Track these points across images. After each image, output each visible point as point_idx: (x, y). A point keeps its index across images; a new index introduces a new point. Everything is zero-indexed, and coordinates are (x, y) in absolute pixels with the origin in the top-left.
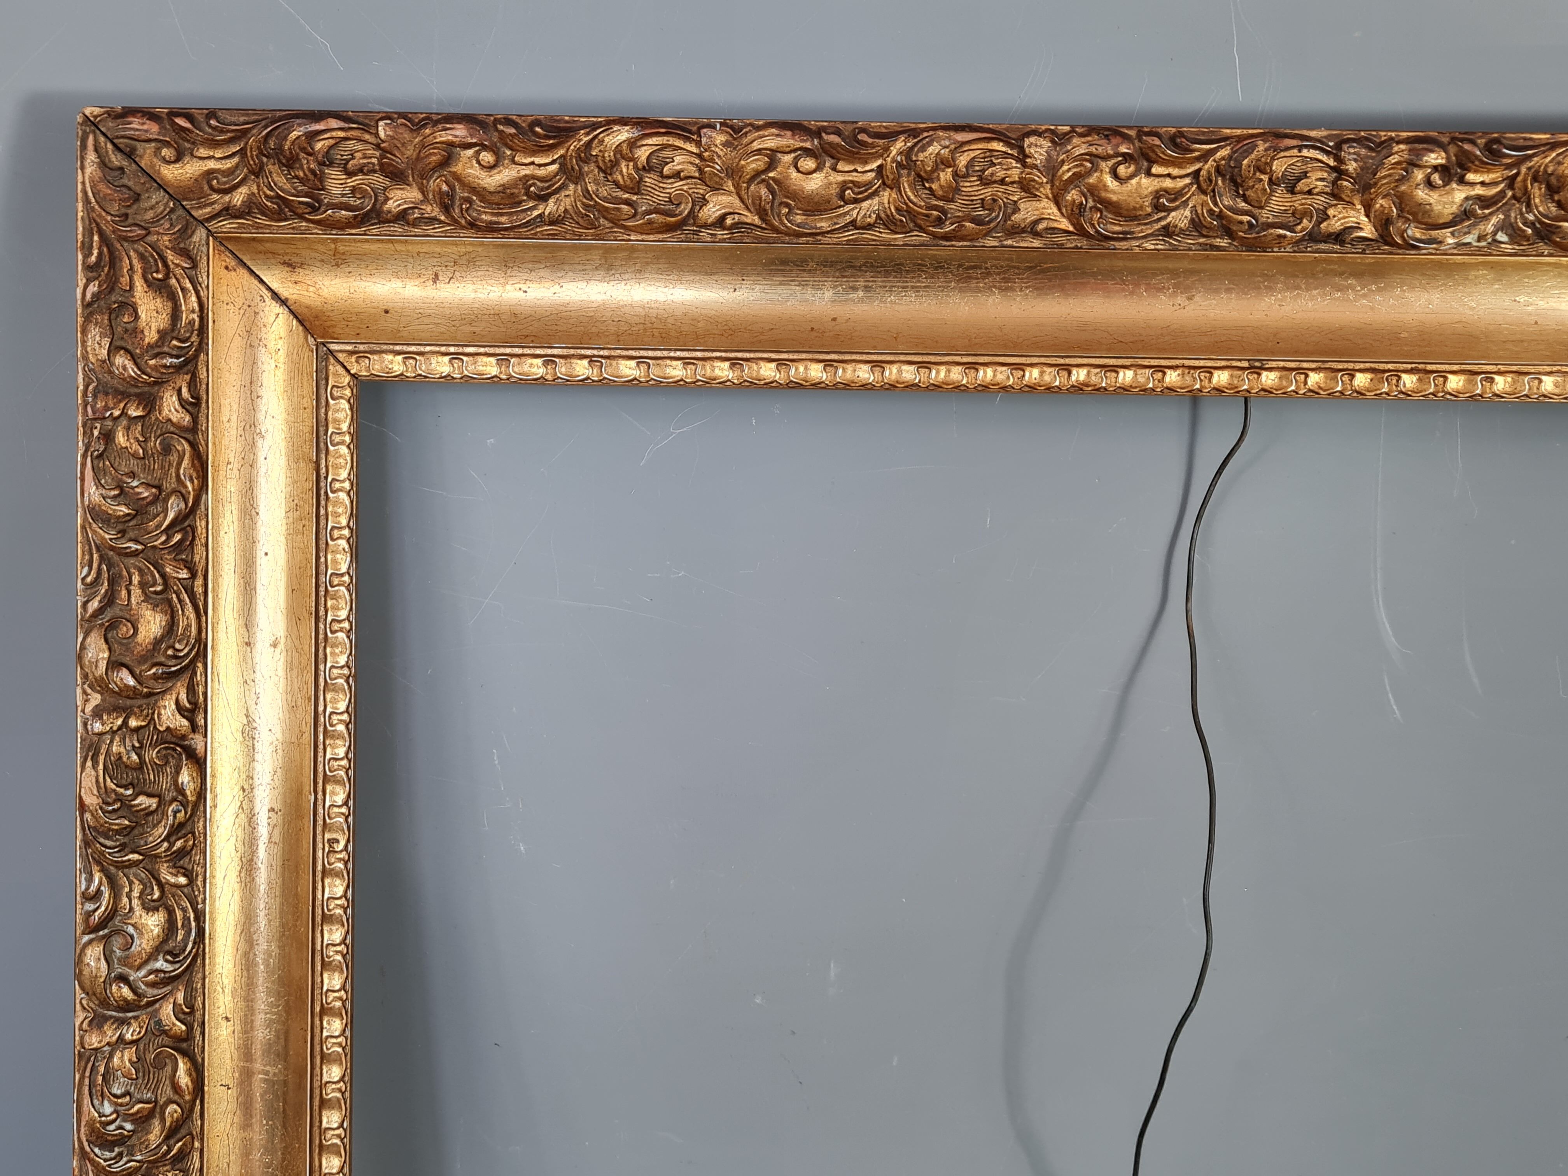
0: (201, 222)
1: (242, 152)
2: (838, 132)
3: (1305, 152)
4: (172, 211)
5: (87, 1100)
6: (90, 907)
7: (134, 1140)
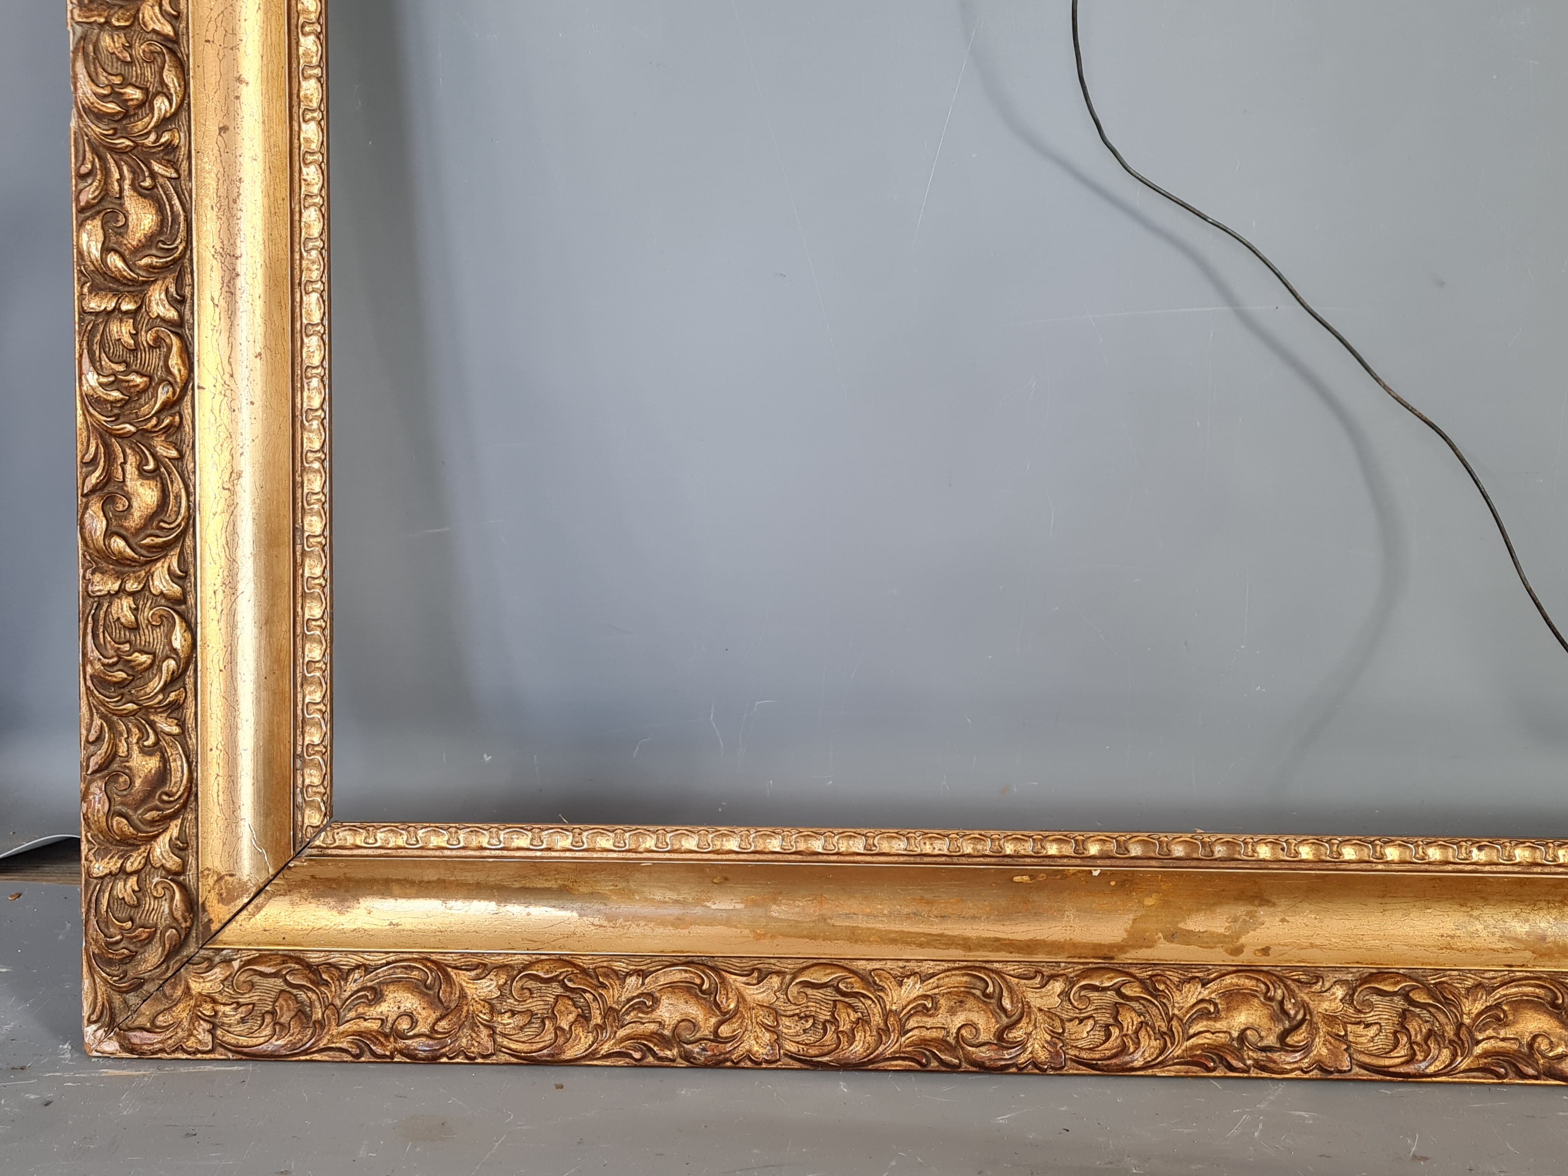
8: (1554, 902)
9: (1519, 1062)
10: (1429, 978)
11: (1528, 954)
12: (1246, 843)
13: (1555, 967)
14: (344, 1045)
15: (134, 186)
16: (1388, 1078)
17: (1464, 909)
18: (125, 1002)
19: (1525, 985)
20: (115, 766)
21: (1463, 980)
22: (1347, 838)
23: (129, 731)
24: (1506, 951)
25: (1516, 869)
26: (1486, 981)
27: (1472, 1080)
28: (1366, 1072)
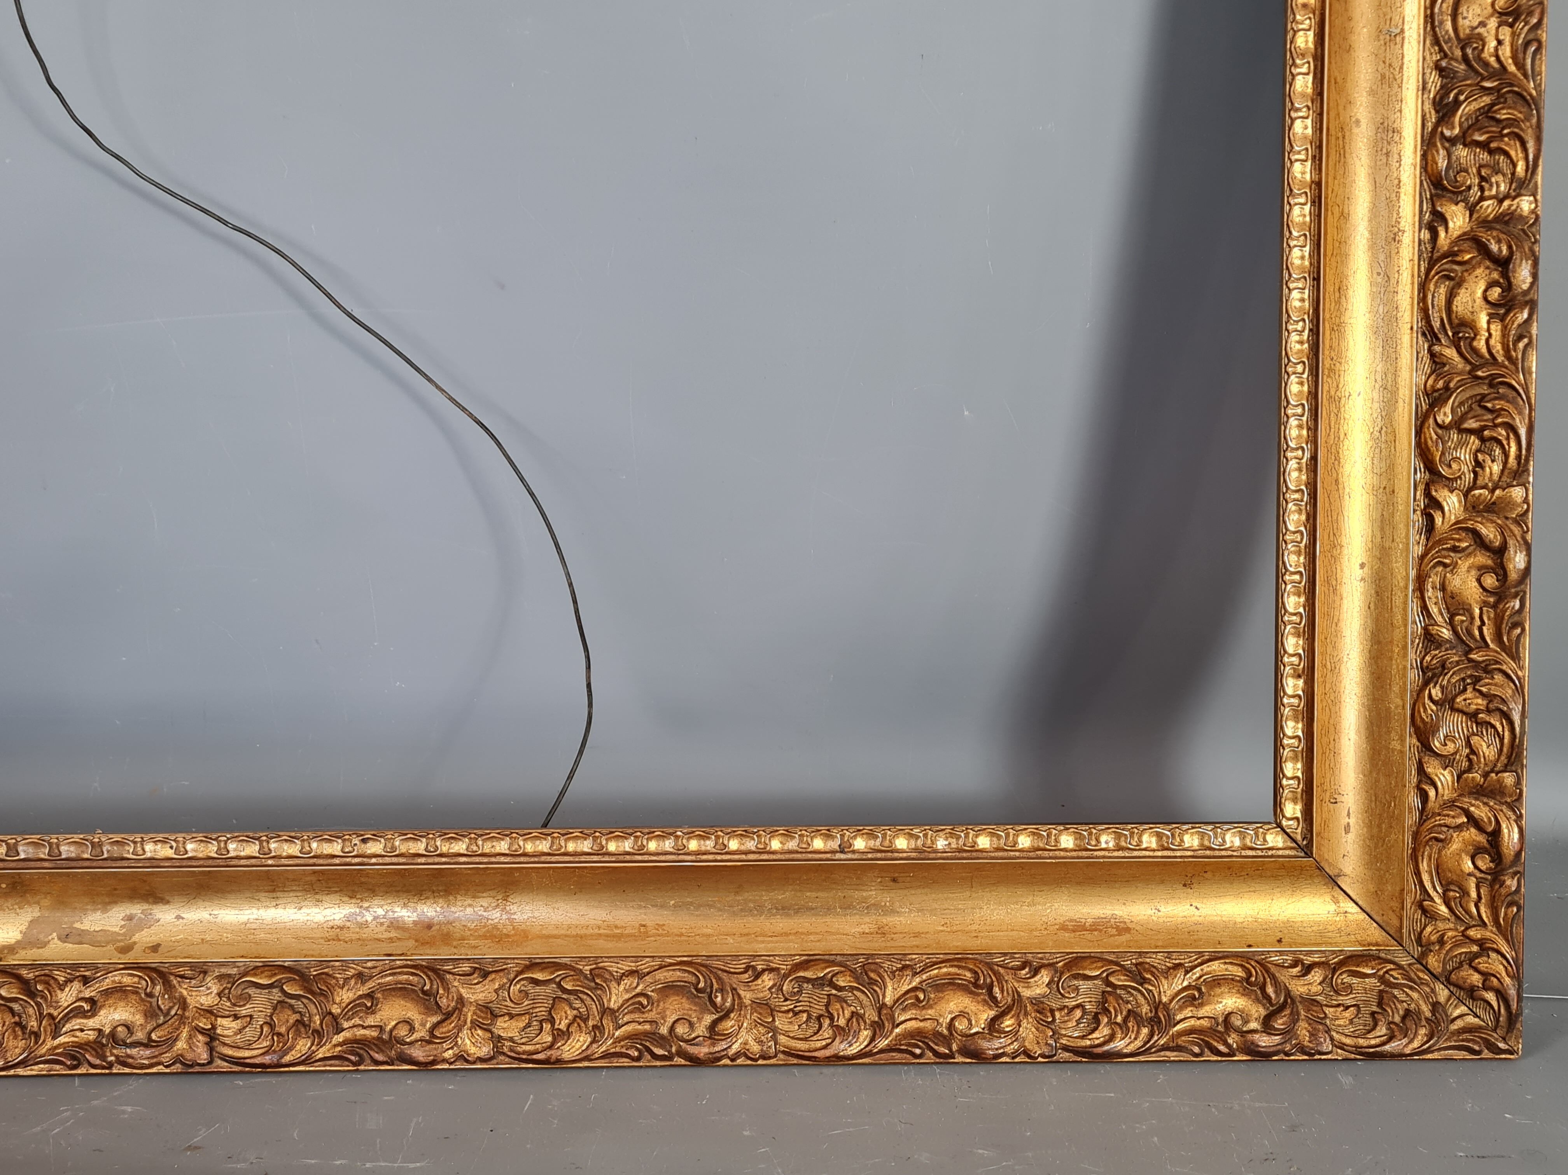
8: (439, 891)
9: (372, 1049)
10: (312, 970)
11: (411, 943)
12: (135, 843)
13: (433, 955)
16: (247, 1069)
17: (353, 901)
19: (400, 973)
21: (345, 970)
22: (236, 834)
24: (391, 940)
25: (402, 860)
26: (366, 970)
27: (328, 1068)
28: (226, 1064)
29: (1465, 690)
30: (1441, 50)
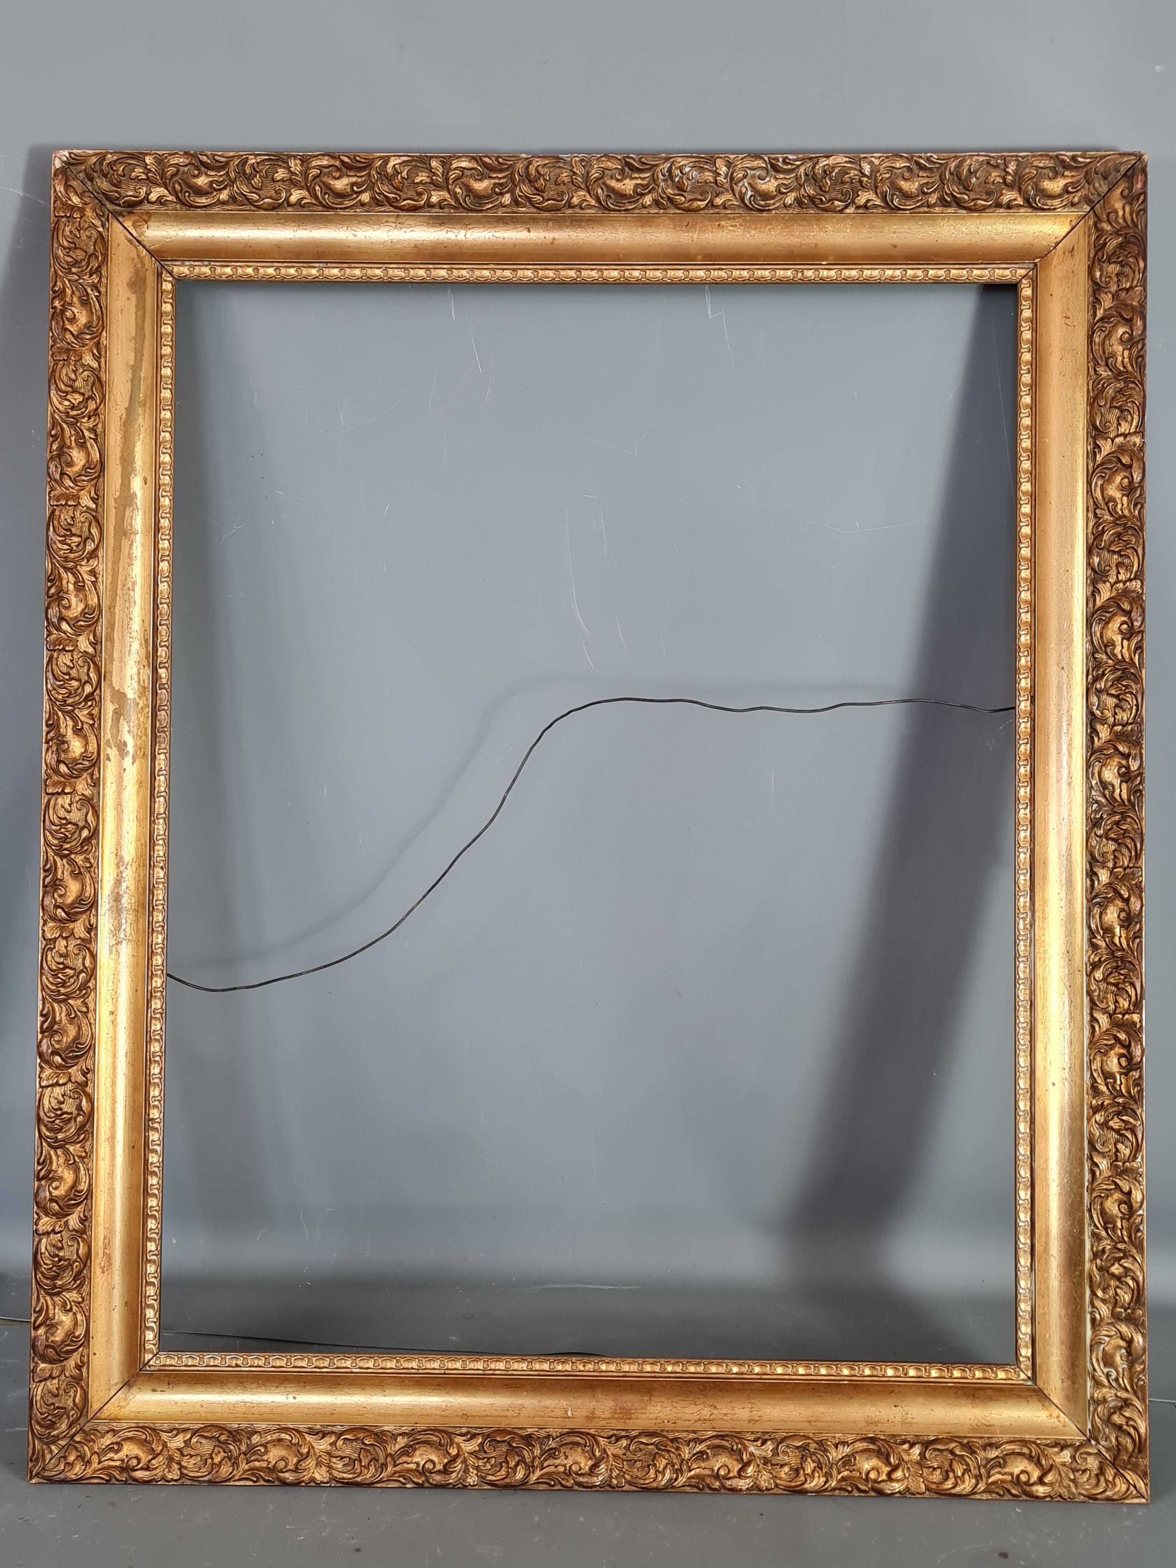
0: (1092, 208)
1: (1128, 227)
2: (1141, 495)
3: (1134, 708)
4: (1099, 195)
5: (693, 160)
6: (781, 160)
7: (669, 182)
8: (134, 905)
9: (51, 876)
10: (94, 842)
11: (107, 892)
13: (101, 904)
14: (58, 284)
15: (495, 184)
18: (81, 172)
19: (92, 889)
20: (203, 169)
21: (94, 859)
23: (221, 176)
24: (109, 881)
26: (93, 870)
28: (46, 802)
29: (225, 1452)
30: (557, 1437)
